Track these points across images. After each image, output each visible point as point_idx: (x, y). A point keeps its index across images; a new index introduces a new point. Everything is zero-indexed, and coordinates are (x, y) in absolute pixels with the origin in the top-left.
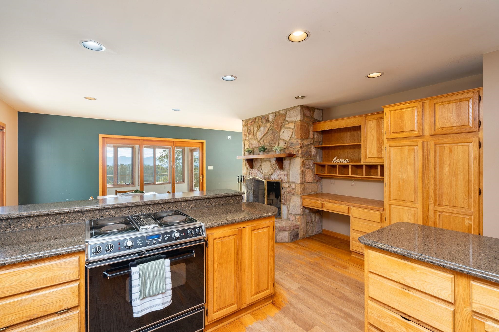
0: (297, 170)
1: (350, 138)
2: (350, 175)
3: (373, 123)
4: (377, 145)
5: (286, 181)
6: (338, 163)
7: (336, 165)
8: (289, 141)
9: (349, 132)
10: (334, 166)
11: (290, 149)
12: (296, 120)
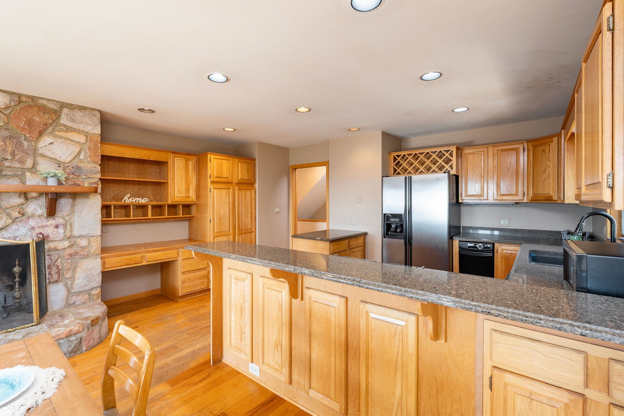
0: (94, 215)
1: (133, 171)
2: (150, 216)
3: (182, 163)
4: (185, 185)
5: (62, 236)
6: (132, 203)
7: (130, 206)
8: (69, 163)
9: (131, 163)
10: (126, 207)
11: (72, 178)
12: (91, 132)
